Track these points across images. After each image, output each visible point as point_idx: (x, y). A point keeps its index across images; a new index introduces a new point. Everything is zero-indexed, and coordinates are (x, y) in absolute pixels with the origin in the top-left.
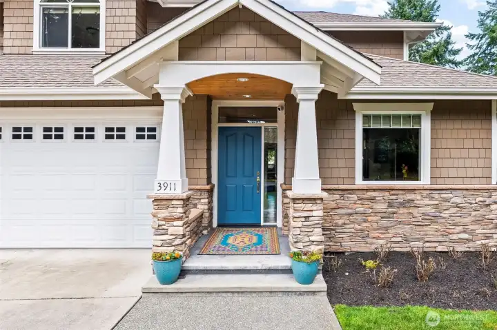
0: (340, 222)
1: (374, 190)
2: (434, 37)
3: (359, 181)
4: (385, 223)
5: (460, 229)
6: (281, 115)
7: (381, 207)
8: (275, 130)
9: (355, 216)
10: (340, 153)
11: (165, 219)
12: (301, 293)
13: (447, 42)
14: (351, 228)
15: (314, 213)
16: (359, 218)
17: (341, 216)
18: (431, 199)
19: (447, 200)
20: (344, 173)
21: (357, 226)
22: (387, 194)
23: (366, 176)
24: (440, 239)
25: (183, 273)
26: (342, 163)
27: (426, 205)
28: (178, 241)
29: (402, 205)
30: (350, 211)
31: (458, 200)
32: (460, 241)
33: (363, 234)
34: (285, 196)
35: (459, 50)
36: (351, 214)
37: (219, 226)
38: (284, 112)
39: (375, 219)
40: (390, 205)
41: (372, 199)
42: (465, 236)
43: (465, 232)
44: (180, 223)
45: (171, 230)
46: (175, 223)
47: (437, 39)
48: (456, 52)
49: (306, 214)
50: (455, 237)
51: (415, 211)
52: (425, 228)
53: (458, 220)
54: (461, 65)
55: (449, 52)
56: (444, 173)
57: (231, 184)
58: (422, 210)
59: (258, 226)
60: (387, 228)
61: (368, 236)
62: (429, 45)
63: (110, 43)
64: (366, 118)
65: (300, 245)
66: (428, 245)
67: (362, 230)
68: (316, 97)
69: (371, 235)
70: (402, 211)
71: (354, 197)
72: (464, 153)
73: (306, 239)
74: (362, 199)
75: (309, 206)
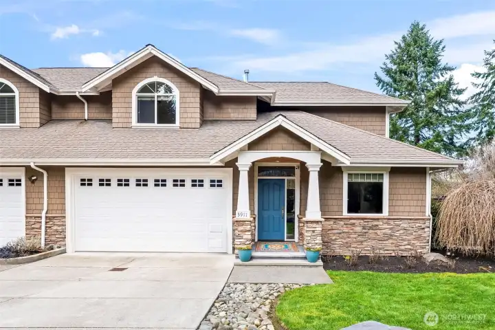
0: (334, 238)
1: (354, 219)
2: (438, 77)
3: (345, 213)
4: (360, 239)
5: (406, 242)
6: (298, 172)
7: (358, 229)
8: (293, 181)
9: (343, 234)
10: (334, 197)
11: (241, 231)
12: (311, 266)
13: (450, 83)
14: (339, 242)
15: (317, 229)
16: (345, 235)
17: (334, 234)
18: (389, 224)
19: (399, 225)
20: (336, 209)
21: (343, 241)
22: (362, 221)
23: (350, 210)
24: (394, 248)
25: (252, 258)
26: (335, 202)
27: (385, 228)
28: (248, 242)
29: (371, 228)
30: (339, 231)
31: (405, 226)
32: (406, 250)
33: (348, 245)
34: (300, 222)
35: (464, 90)
36: (340, 233)
37: (259, 240)
38: (299, 170)
39: (355, 236)
40: (364, 228)
41: (353, 224)
42: (409, 247)
43: (409, 245)
44: (250, 233)
45: (245, 237)
46: (247, 233)
47: (442, 79)
48: (460, 92)
49: (313, 229)
50: (403, 248)
51: (378, 232)
52: (384, 242)
53: (404, 237)
54: (464, 105)
55: (454, 91)
56: (397, 208)
57: (266, 214)
58: (384, 231)
59: (283, 241)
60: (362, 242)
61: (350, 246)
62: (433, 85)
63: (183, 120)
64: (350, 175)
65: (310, 245)
66: (386, 252)
67: (347, 243)
68: (319, 169)
69: (352, 246)
70: (371, 231)
71: (342, 223)
72: (409, 197)
73: (313, 242)
74: (346, 224)
75: (314, 225)
